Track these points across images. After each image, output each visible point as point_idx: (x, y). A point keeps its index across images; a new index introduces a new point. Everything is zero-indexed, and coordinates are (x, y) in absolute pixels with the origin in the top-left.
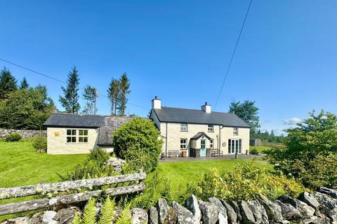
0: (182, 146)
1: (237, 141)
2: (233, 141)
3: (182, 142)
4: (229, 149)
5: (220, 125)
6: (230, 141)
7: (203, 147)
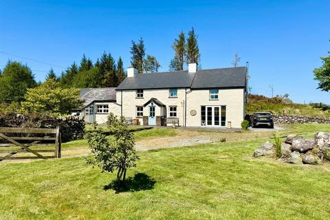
0: (138, 114)
1: (217, 109)
2: (210, 109)
3: (138, 110)
4: (203, 118)
5: (186, 88)
6: (203, 108)
7: (152, 114)
